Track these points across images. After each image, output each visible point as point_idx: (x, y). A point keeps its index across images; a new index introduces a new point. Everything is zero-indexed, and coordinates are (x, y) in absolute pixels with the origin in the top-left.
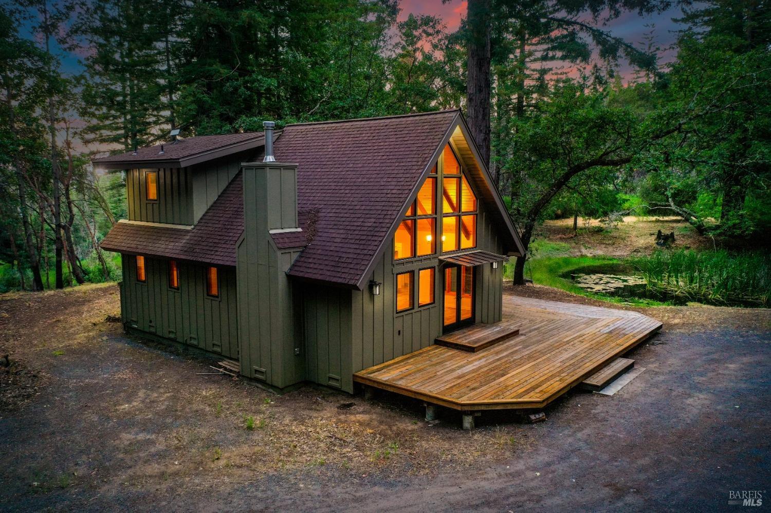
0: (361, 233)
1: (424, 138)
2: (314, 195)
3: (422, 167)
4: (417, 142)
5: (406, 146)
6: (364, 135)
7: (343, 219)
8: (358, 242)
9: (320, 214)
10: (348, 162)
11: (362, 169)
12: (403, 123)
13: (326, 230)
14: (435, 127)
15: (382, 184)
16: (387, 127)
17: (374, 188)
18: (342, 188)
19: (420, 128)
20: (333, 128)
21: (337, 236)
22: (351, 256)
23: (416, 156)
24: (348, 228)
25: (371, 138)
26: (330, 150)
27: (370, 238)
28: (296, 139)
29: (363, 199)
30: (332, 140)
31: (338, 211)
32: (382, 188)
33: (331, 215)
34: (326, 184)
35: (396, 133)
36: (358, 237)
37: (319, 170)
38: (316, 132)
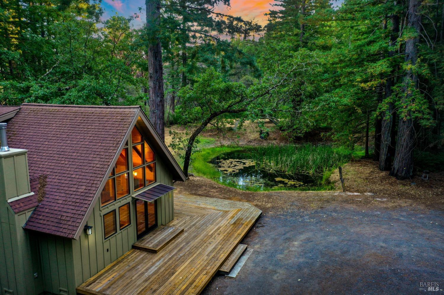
0: (76, 197)
1: (117, 126)
2: (43, 163)
3: (116, 148)
4: (112, 128)
5: (106, 131)
6: (77, 119)
7: (64, 185)
8: (74, 204)
9: (48, 180)
10: (67, 139)
11: (76, 145)
12: (104, 112)
13: (52, 193)
14: (124, 118)
15: (90, 159)
16: (93, 114)
17: (85, 161)
18: (63, 159)
19: (115, 117)
20: (57, 110)
21: (60, 198)
22: (69, 215)
23: (112, 139)
24: (67, 192)
25: (82, 121)
26: (54, 128)
27: (82, 201)
28: (29, 116)
29: (77, 170)
30: (56, 120)
31: (60, 178)
32: (90, 162)
33: (55, 181)
34: (52, 155)
35: (99, 119)
36: (74, 200)
37: (46, 143)
38: (44, 112)
